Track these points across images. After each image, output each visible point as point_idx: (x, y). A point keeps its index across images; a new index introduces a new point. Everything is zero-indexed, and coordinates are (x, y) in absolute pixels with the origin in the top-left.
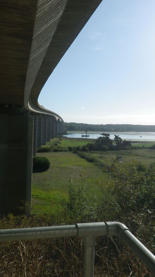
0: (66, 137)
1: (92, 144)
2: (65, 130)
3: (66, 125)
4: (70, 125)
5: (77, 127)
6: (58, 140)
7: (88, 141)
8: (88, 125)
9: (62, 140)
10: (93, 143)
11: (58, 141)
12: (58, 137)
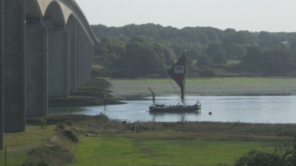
0: (102, 118)
1: (276, 158)
2: (94, 73)
3: (104, 40)
4: (128, 39)
5: (172, 53)
6: (54, 139)
7: (247, 140)
8: (244, 36)
9: (81, 138)
10: (280, 153)
11: (55, 149)
12: (50, 122)
